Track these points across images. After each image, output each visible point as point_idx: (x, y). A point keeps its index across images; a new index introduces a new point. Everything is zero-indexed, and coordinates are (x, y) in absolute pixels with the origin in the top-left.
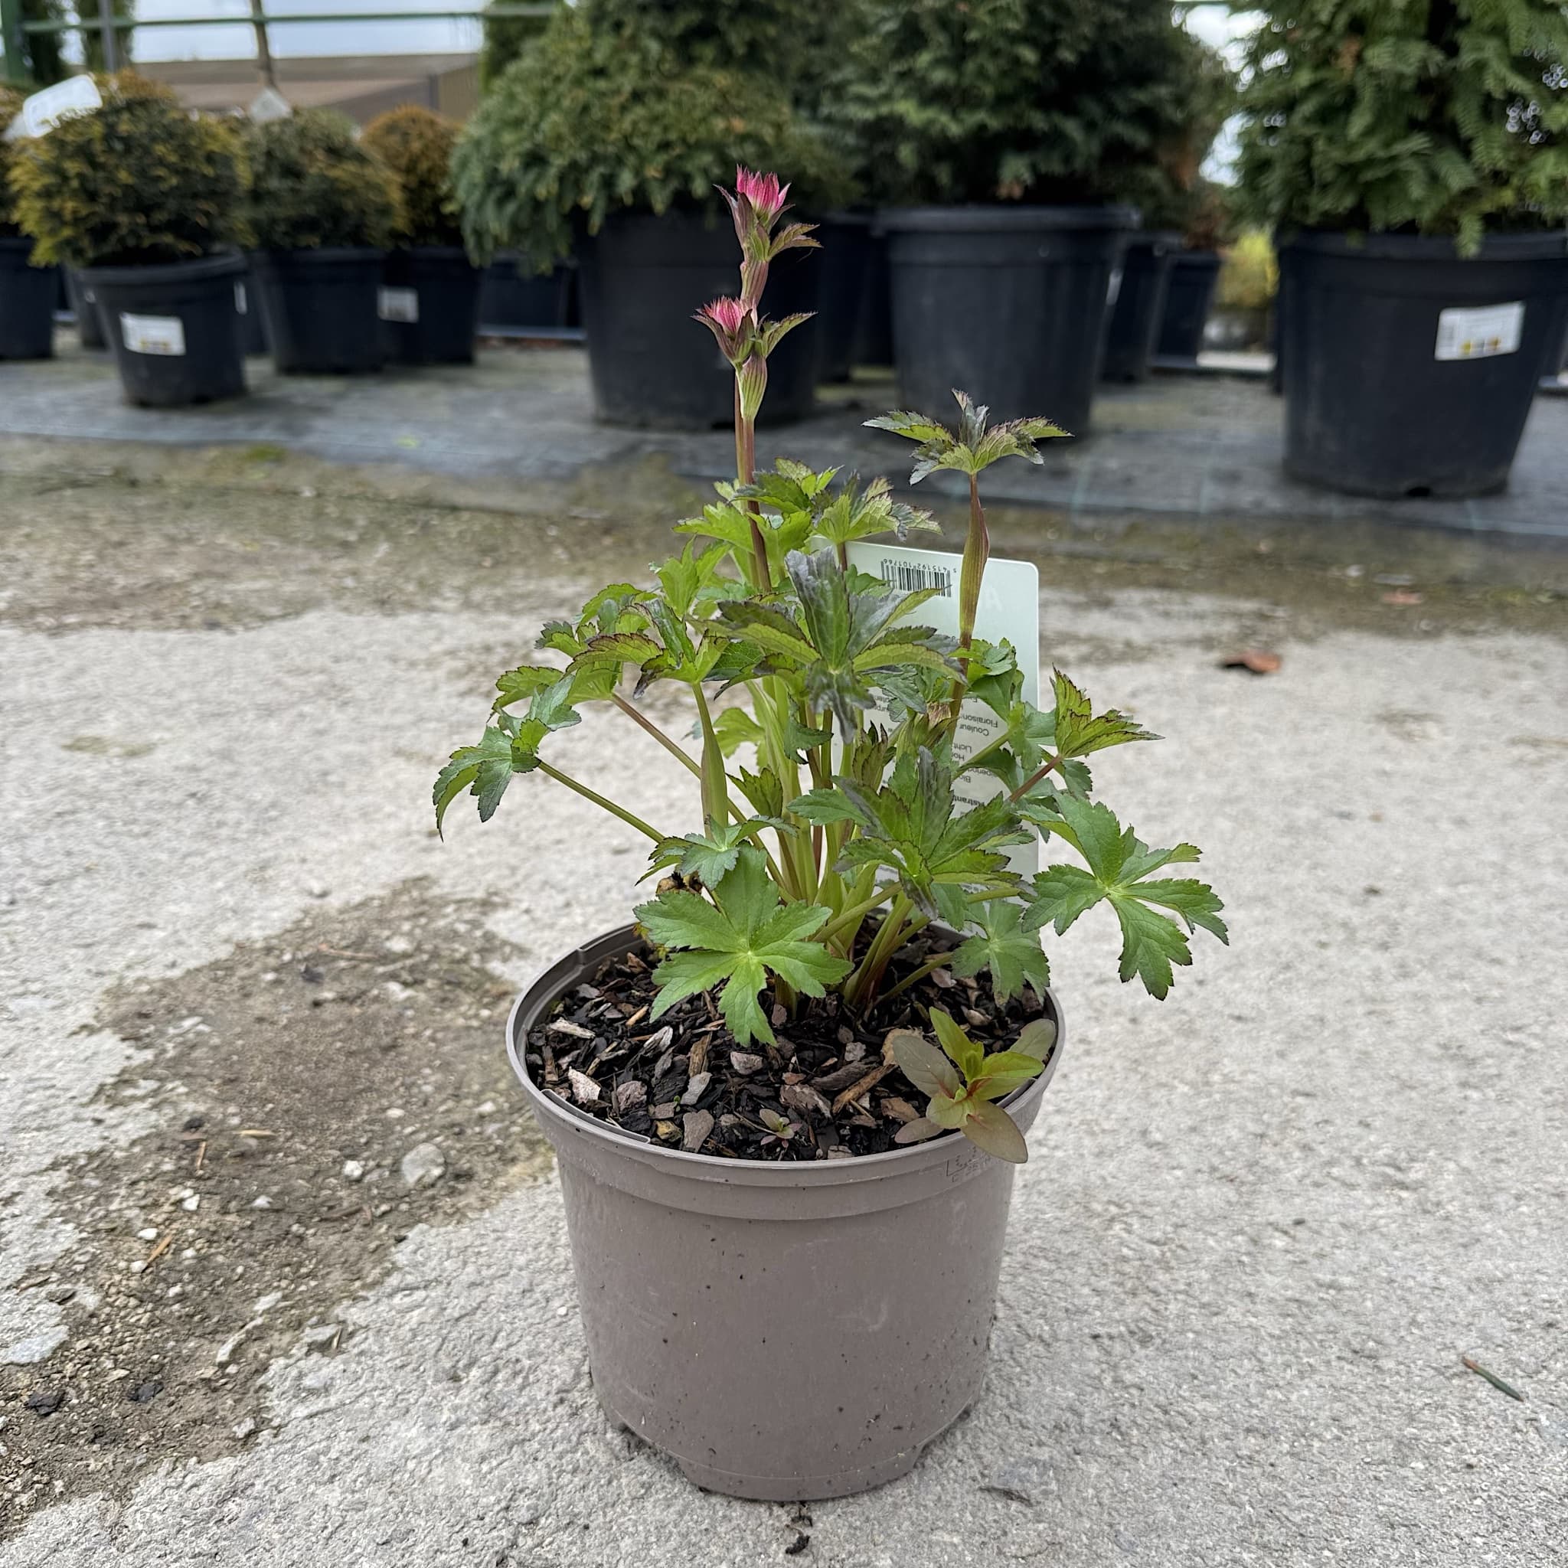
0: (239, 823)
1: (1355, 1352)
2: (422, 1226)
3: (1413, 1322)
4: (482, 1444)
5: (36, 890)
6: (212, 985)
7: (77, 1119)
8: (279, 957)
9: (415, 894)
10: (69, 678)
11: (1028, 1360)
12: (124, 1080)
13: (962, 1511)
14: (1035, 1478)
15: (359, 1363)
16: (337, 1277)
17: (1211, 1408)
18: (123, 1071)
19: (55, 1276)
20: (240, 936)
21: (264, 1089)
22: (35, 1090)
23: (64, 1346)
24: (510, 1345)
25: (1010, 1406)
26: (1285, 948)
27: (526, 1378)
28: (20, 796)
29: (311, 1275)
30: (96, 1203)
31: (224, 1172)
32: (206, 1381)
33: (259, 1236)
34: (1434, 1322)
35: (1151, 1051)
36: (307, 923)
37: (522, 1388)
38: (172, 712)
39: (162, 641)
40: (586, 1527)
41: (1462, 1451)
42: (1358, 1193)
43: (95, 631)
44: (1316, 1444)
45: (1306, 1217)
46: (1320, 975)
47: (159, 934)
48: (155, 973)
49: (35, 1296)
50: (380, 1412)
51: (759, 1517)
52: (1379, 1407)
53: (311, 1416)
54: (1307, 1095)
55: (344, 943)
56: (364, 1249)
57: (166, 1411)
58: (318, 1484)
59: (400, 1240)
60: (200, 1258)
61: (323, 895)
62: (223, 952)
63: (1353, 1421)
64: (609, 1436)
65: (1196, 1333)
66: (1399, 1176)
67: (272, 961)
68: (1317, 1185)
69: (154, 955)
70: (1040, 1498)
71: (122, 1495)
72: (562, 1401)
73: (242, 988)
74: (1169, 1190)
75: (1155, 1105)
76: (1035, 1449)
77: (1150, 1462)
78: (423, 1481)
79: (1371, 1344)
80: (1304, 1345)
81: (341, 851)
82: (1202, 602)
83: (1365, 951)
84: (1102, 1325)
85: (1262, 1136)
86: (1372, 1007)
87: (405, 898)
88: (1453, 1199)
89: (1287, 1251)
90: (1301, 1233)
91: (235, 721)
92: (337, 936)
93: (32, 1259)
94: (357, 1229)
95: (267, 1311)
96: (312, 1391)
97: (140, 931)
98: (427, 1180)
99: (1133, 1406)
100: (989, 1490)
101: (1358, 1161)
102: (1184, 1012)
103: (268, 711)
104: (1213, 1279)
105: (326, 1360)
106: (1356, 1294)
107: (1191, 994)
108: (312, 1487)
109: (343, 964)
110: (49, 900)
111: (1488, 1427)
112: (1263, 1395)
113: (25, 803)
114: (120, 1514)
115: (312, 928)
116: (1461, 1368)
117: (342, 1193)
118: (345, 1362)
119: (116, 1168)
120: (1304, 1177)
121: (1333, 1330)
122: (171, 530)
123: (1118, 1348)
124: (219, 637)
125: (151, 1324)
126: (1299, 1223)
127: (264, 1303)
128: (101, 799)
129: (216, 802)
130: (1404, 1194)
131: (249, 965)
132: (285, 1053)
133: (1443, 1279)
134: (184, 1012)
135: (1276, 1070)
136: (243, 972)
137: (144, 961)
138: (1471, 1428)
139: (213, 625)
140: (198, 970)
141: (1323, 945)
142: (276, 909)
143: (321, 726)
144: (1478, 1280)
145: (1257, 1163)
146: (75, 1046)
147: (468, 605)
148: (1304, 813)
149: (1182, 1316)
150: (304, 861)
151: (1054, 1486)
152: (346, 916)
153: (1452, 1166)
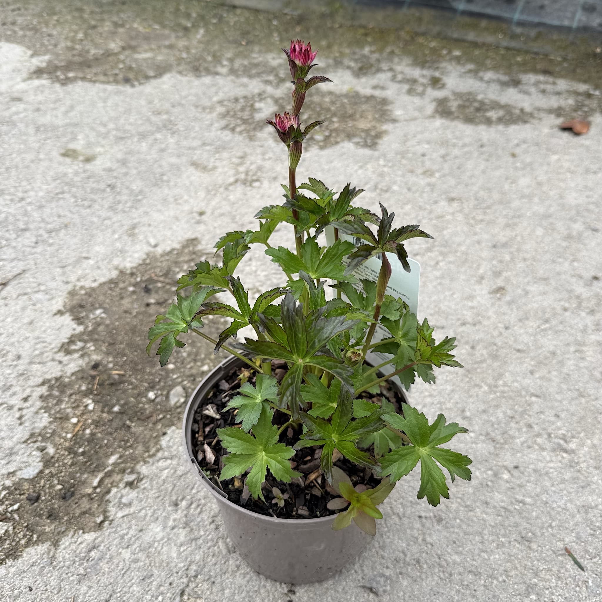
0: (126, 202)
1: (522, 537)
2: (173, 428)
3: (550, 526)
4: (182, 538)
5: (46, 236)
6: (109, 292)
7: (53, 360)
8: (135, 279)
9: (191, 248)
10: (67, 112)
11: (391, 526)
12: (72, 341)
13: (351, 596)
14: (382, 583)
15: (143, 493)
16: (140, 448)
17: (457, 558)
18: (72, 336)
19: (40, 438)
20: (121, 266)
21: (124, 349)
22: (39, 343)
23: (41, 472)
24: (198, 492)
25: (380, 547)
26: (548, 310)
27: (202, 509)
28: (42, 183)
29: (131, 446)
30: (57, 404)
31: (104, 392)
32: (89, 495)
33: (115, 424)
34: (559, 526)
35: (476, 366)
36: (148, 261)
37: (200, 513)
38: (105, 136)
39: (105, 90)
40: (214, 582)
41: (552, 594)
42: (545, 453)
43: (80, 83)
44: (495, 582)
45: (520, 465)
46: (561, 327)
47: (91, 262)
48: (88, 284)
49: (33, 447)
50: (148, 518)
51: (276, 587)
52: (525, 567)
53: (123, 517)
54: (537, 396)
55: (161, 274)
56: (151, 436)
57: (74, 506)
58: (123, 548)
59: (165, 434)
60: (93, 434)
61: (156, 246)
62: (114, 274)
63: (513, 573)
64: (228, 540)
65: (461, 520)
66: (565, 445)
67: (133, 280)
68: (529, 447)
69: (88, 274)
70: (382, 593)
71: (56, 544)
72: (213, 521)
73: (120, 294)
74: (466, 444)
75: (471, 396)
76: (385, 569)
77: (428, 582)
78: (159, 553)
79: (530, 534)
80: (503, 532)
81: (165, 221)
82: (562, 84)
83: (583, 314)
84: (424, 511)
85: (512, 417)
86: (578, 348)
87: (186, 250)
88: (585, 461)
89: (507, 482)
90: (516, 473)
91: (129, 142)
92: (159, 270)
93: (33, 429)
94: (150, 425)
95: (113, 464)
96: (125, 505)
97: (84, 260)
98: (178, 404)
99: (427, 553)
100: (364, 587)
101: (549, 435)
102: (495, 344)
103: (143, 136)
104: (474, 493)
105: (131, 491)
106: (530, 507)
107: (501, 334)
108: (121, 550)
109: (159, 285)
110: (51, 241)
111: (566, 584)
112: (479, 555)
113: (45, 187)
114: (55, 553)
115: (149, 264)
116: (564, 552)
117: (146, 406)
118: (138, 493)
119: (65, 386)
120: (524, 442)
121: (516, 525)
122: (115, 19)
123: (428, 524)
124: (128, 89)
125: (72, 464)
126: (516, 467)
127: (113, 459)
128: (74, 187)
129: (118, 190)
130: (565, 455)
131: (124, 282)
132: (134, 330)
133: (569, 505)
134: (97, 305)
135: (527, 382)
136: (121, 285)
137: (84, 277)
138: (560, 582)
139: (127, 81)
140: (104, 283)
141: (565, 310)
142: (137, 252)
143: (163, 146)
144: (583, 506)
145: (506, 432)
146: (55, 322)
147: (233, 71)
148: (578, 227)
149: (457, 511)
150: (149, 225)
151: (388, 588)
152: (163, 259)
153: (589, 442)
